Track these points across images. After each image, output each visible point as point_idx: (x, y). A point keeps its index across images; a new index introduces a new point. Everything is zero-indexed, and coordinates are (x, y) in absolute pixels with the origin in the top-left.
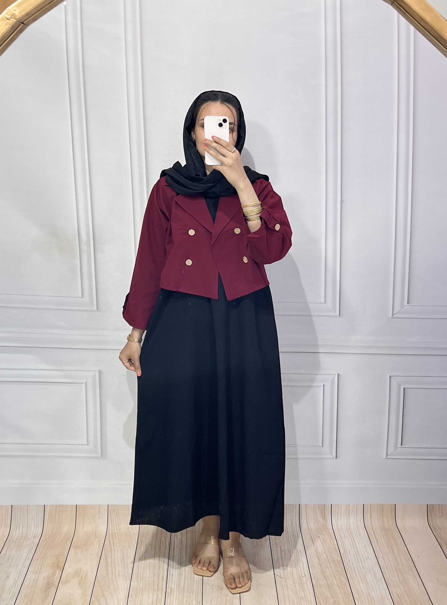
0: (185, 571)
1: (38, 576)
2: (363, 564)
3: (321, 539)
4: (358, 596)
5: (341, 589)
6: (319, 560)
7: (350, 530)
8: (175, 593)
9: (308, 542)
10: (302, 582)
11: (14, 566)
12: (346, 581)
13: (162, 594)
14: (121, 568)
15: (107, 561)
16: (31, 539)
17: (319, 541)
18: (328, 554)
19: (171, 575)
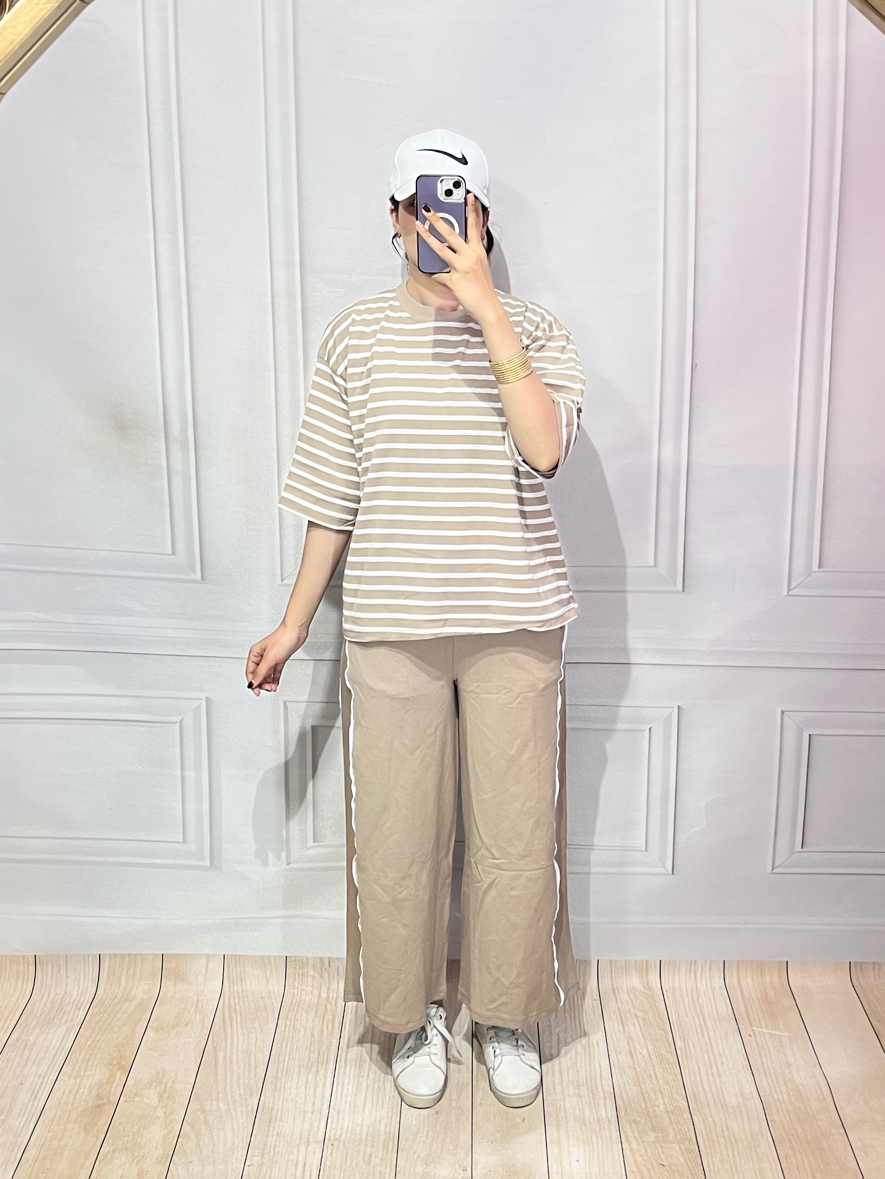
0: (368, 1079)
1: (80, 1083)
2: (720, 1067)
3: (640, 1019)
4: (705, 1129)
5: (672, 1116)
6: (634, 1061)
7: (698, 1002)
8: (347, 1117)
9: (614, 1027)
10: (596, 1102)
11: (33, 1064)
12: (683, 1102)
13: (320, 1120)
14: (244, 1071)
15: (216, 1055)
16: (70, 1011)
17: (636, 1022)
18: (650, 1047)
19: (340, 1085)
